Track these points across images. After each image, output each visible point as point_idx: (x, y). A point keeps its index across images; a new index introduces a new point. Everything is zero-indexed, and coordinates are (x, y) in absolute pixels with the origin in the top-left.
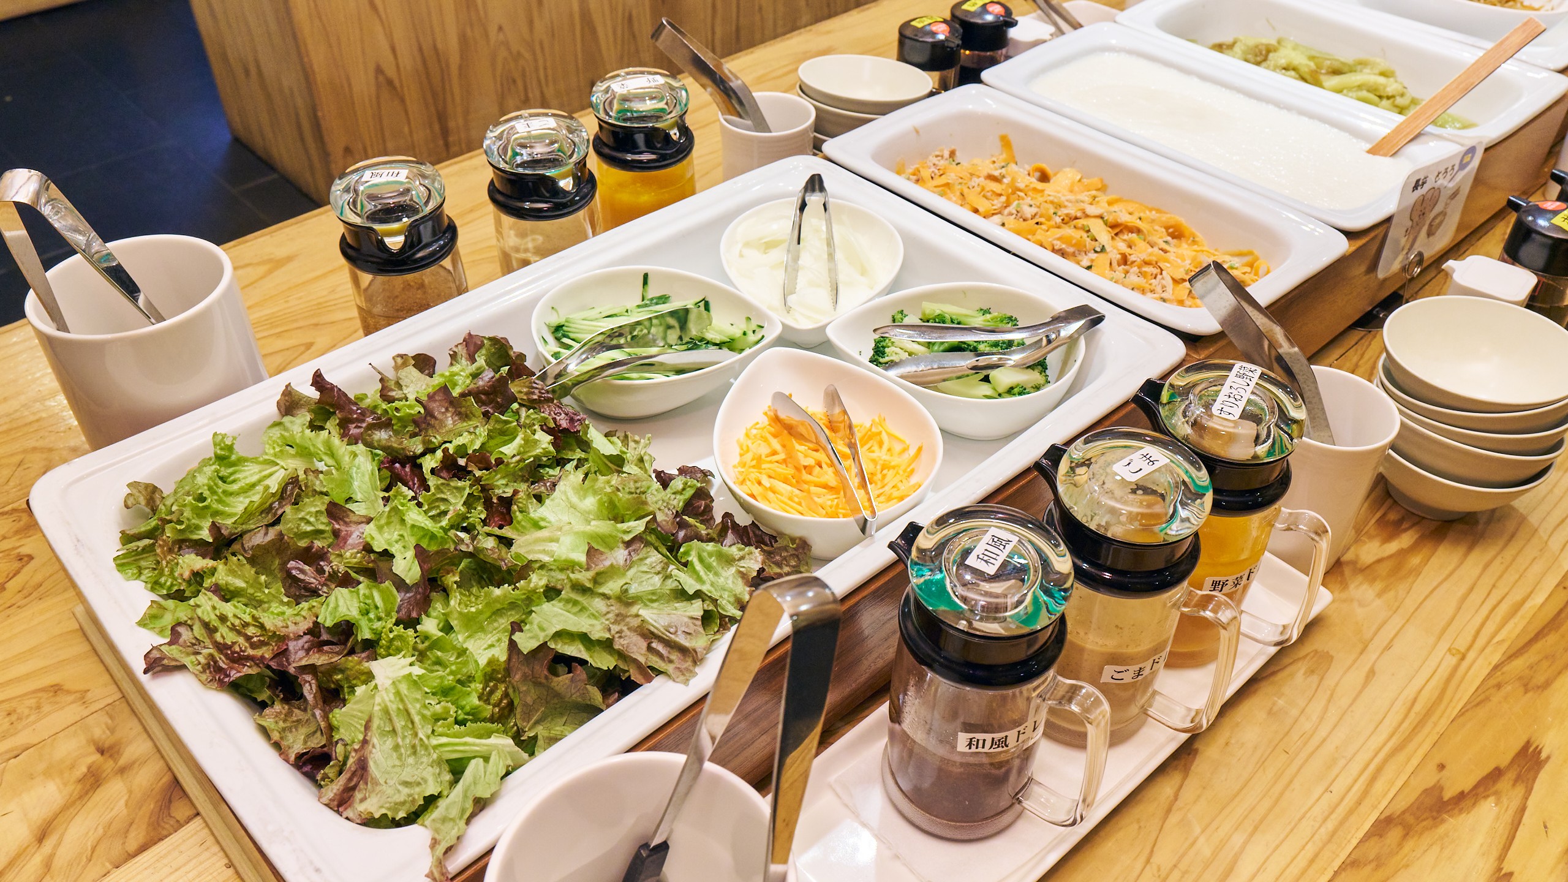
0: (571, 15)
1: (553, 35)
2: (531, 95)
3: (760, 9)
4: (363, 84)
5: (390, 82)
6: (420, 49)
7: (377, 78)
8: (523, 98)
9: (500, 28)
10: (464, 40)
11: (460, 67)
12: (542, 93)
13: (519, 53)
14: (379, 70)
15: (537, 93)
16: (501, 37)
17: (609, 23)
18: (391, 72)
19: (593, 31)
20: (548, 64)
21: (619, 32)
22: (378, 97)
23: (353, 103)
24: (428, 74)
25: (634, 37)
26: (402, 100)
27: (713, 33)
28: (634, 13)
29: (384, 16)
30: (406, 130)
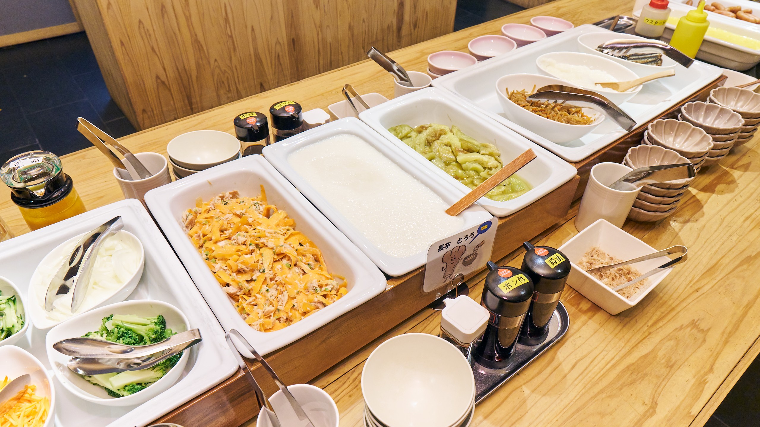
0: (250, 55)
1: (241, 63)
2: (231, 88)
3: (342, 53)
4: (150, 83)
5: (163, 83)
6: (177, 69)
7: (157, 81)
8: (227, 89)
9: (216, 60)
10: (198, 66)
11: (197, 77)
12: (237, 88)
13: (225, 70)
14: (158, 77)
15: (234, 87)
16: (216, 63)
17: (268, 57)
18: (163, 78)
19: (261, 62)
20: (239, 75)
21: (273, 62)
22: (158, 89)
23: (146, 91)
24: (181, 80)
25: (281, 64)
26: (170, 90)
27: (319, 63)
28: (280, 54)
29: (159, 55)
30: (172, 102)
